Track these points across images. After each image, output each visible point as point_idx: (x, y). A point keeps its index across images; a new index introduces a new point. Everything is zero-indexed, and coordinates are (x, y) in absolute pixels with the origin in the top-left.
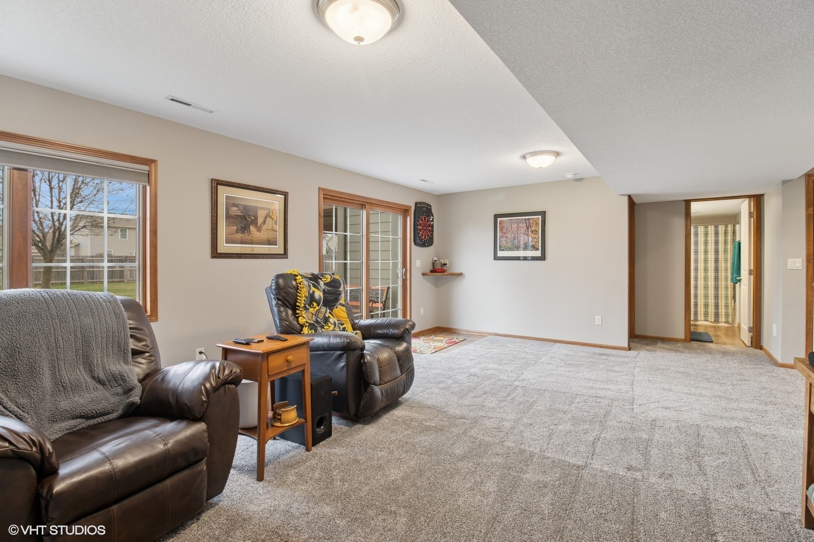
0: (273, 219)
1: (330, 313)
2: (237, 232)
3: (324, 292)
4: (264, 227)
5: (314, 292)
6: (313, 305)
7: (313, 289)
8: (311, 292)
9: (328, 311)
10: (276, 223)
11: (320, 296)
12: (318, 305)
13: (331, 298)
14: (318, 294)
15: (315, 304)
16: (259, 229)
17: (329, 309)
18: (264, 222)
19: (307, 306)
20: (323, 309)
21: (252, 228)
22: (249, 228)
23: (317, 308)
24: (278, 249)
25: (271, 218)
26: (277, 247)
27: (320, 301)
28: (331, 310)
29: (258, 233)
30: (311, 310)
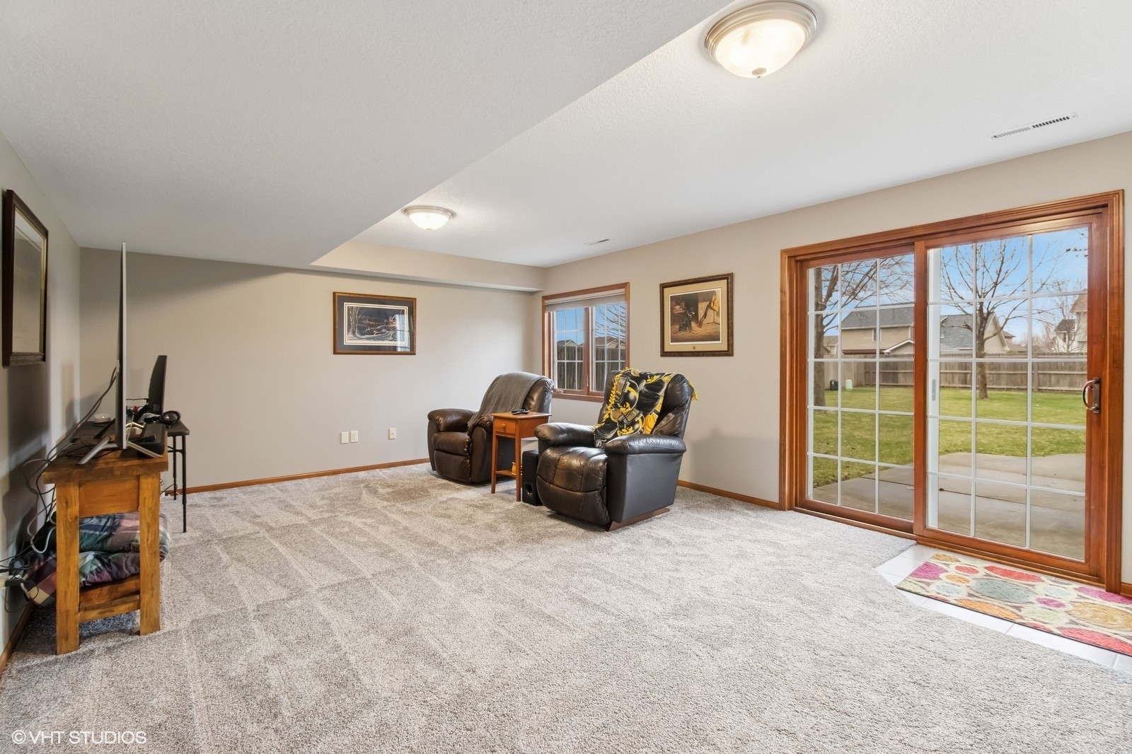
0: (714, 310)
1: (642, 418)
2: (680, 330)
3: (641, 393)
4: (705, 322)
5: (629, 392)
6: (626, 405)
7: (628, 388)
8: (626, 391)
9: (641, 415)
10: (718, 314)
11: (635, 398)
12: (631, 407)
13: (646, 401)
14: (634, 395)
15: (628, 405)
16: (700, 324)
17: (643, 414)
18: (705, 316)
19: (619, 404)
20: (636, 412)
21: (693, 324)
22: (690, 324)
23: (630, 409)
24: (721, 345)
25: (712, 309)
26: (720, 342)
27: (634, 403)
28: (645, 415)
29: (699, 329)
30: (622, 409)
